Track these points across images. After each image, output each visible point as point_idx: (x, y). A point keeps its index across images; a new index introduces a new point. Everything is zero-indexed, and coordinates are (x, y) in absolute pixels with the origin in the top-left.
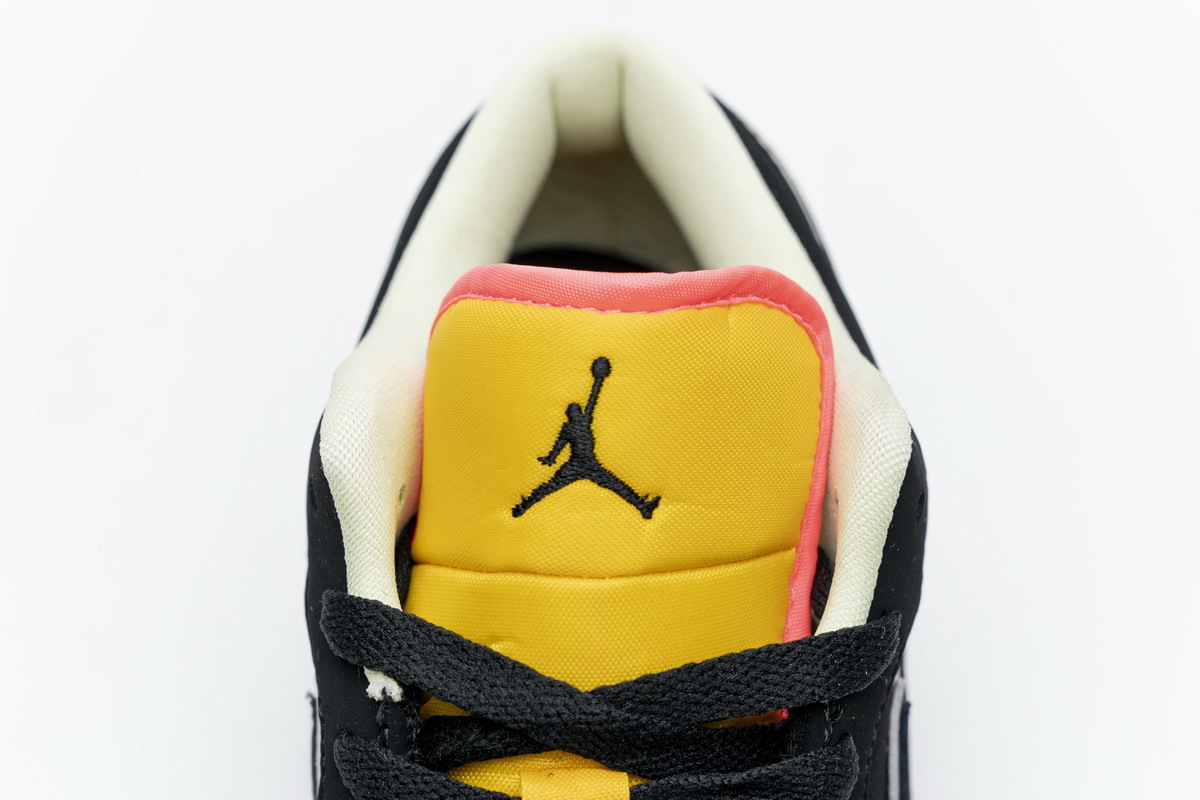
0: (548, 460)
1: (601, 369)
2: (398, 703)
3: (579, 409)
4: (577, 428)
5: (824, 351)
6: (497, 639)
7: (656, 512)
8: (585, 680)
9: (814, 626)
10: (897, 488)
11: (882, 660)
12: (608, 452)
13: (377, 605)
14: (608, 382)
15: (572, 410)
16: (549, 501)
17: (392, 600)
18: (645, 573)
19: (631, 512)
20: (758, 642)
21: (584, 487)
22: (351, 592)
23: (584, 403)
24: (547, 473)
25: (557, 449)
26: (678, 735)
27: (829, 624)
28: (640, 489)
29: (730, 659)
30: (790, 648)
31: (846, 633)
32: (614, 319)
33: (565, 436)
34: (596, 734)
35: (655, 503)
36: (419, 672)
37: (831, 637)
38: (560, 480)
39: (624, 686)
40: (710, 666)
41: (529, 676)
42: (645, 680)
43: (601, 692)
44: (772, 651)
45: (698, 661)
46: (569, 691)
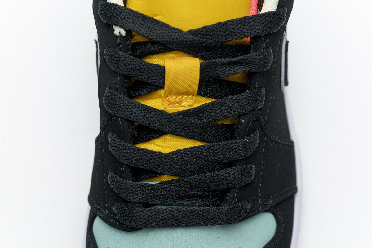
2: (125, 37)
6: (156, 15)
8: (185, 29)
11: (281, 22)
13: (117, 5)
17: (121, 4)
20: (241, 15)
22: (108, 1)
26: (215, 46)
27: (264, 11)
29: (232, 21)
30: (252, 17)
31: (270, 13)
36: (131, 26)
37: (265, 14)
39: (198, 30)
40: (226, 23)
41: (167, 26)
42: (205, 27)
43: (190, 32)
44: (245, 18)
45: (222, 21)
46: (180, 31)
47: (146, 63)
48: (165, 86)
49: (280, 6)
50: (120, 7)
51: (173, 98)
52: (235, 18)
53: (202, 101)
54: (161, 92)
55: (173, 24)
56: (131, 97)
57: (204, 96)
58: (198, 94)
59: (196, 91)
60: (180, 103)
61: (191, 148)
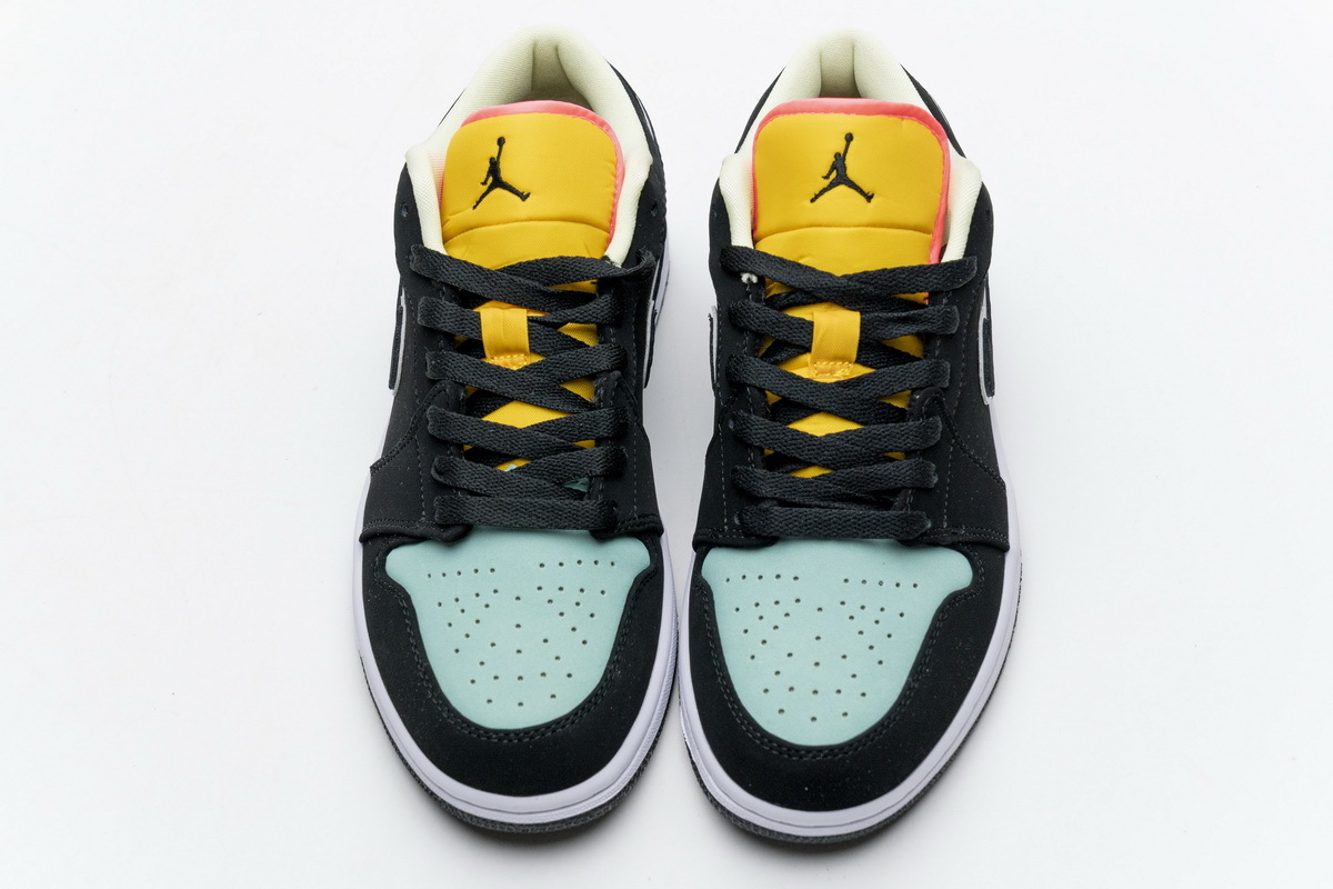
0: (826, 177)
1: (849, 138)
2: (756, 284)
3: (839, 154)
4: (839, 163)
5: (946, 151)
6: (802, 257)
7: (872, 200)
8: (838, 273)
9: (941, 257)
10: (976, 198)
11: (968, 275)
12: (852, 173)
13: (746, 248)
14: (852, 143)
15: (837, 155)
16: (827, 194)
17: (750, 246)
18: (868, 226)
19: (862, 199)
20: (915, 263)
21: (842, 189)
22: (733, 244)
23: (842, 153)
24: (826, 183)
25: (830, 172)
26: (878, 295)
27: (947, 258)
28: (865, 190)
29: (903, 270)
30: (929, 267)
31: (952, 263)
32: (853, 118)
33: (834, 167)
34: (843, 292)
35: (872, 196)
36: (764, 270)
37: (947, 263)
38: (832, 185)
39: (856, 275)
40: (894, 270)
41: (813, 270)
42: (865, 273)
43: (845, 276)
44: (920, 267)
45: (889, 267)
46: (830, 275)
47: (786, 316)
48: (813, 348)
49: (969, 251)
50: (750, 250)
51: (823, 365)
52: (906, 265)
53: (862, 371)
54: (807, 358)
55: (820, 267)
56: (776, 363)
57: (864, 364)
58: (857, 362)
59: (854, 357)
60: (832, 372)
61: (847, 431)
